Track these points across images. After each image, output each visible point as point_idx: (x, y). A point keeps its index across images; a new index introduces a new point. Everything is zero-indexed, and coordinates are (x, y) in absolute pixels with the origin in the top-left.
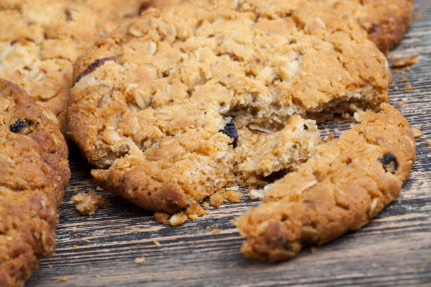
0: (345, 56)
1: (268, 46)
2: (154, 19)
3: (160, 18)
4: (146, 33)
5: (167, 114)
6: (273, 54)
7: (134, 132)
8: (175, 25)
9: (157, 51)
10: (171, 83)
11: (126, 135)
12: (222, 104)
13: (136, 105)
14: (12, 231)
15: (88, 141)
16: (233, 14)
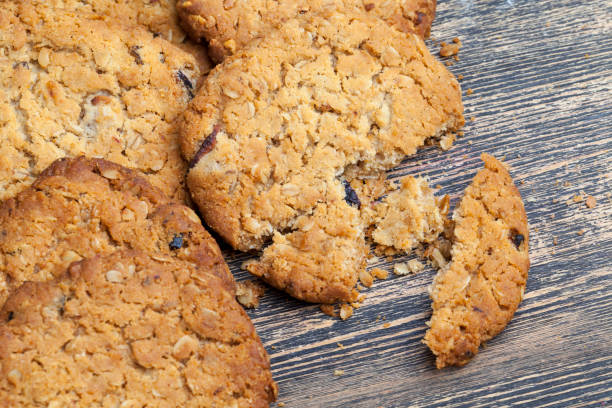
0: (427, 90)
1: (358, 92)
2: (243, 75)
3: (249, 73)
4: (243, 94)
5: (291, 190)
6: (365, 101)
7: (271, 216)
8: (265, 78)
9: (256, 110)
10: (285, 153)
11: (263, 220)
12: (337, 168)
13: (261, 183)
14: (248, 392)
15: (235, 236)
16: (312, 52)
